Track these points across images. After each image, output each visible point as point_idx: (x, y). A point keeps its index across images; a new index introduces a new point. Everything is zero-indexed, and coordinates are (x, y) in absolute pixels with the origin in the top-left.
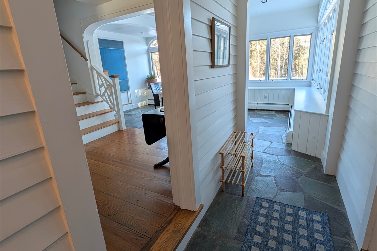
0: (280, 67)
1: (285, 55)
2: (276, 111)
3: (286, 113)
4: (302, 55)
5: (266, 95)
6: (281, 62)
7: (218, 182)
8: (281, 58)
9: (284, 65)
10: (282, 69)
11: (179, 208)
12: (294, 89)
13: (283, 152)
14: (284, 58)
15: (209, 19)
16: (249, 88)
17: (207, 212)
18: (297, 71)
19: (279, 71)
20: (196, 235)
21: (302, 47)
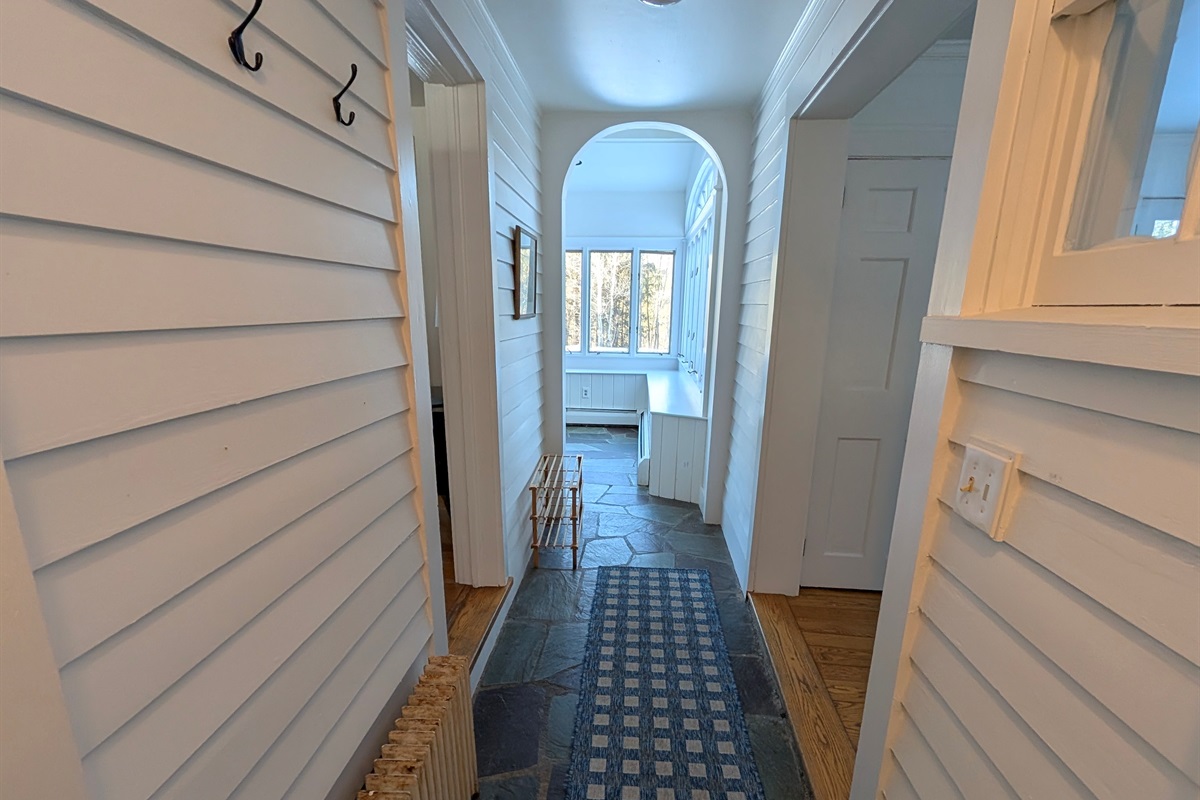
0: (603, 320)
1: (612, 288)
2: (609, 427)
3: (632, 429)
4: (654, 290)
5: (585, 388)
6: (604, 304)
7: (527, 548)
8: (603, 295)
9: (612, 313)
10: (608, 325)
11: (471, 587)
12: (646, 375)
13: (634, 499)
14: (612, 294)
15: (511, 229)
16: (568, 371)
17: (515, 598)
18: (645, 334)
19: (600, 332)
20: (507, 628)
21: (654, 268)
